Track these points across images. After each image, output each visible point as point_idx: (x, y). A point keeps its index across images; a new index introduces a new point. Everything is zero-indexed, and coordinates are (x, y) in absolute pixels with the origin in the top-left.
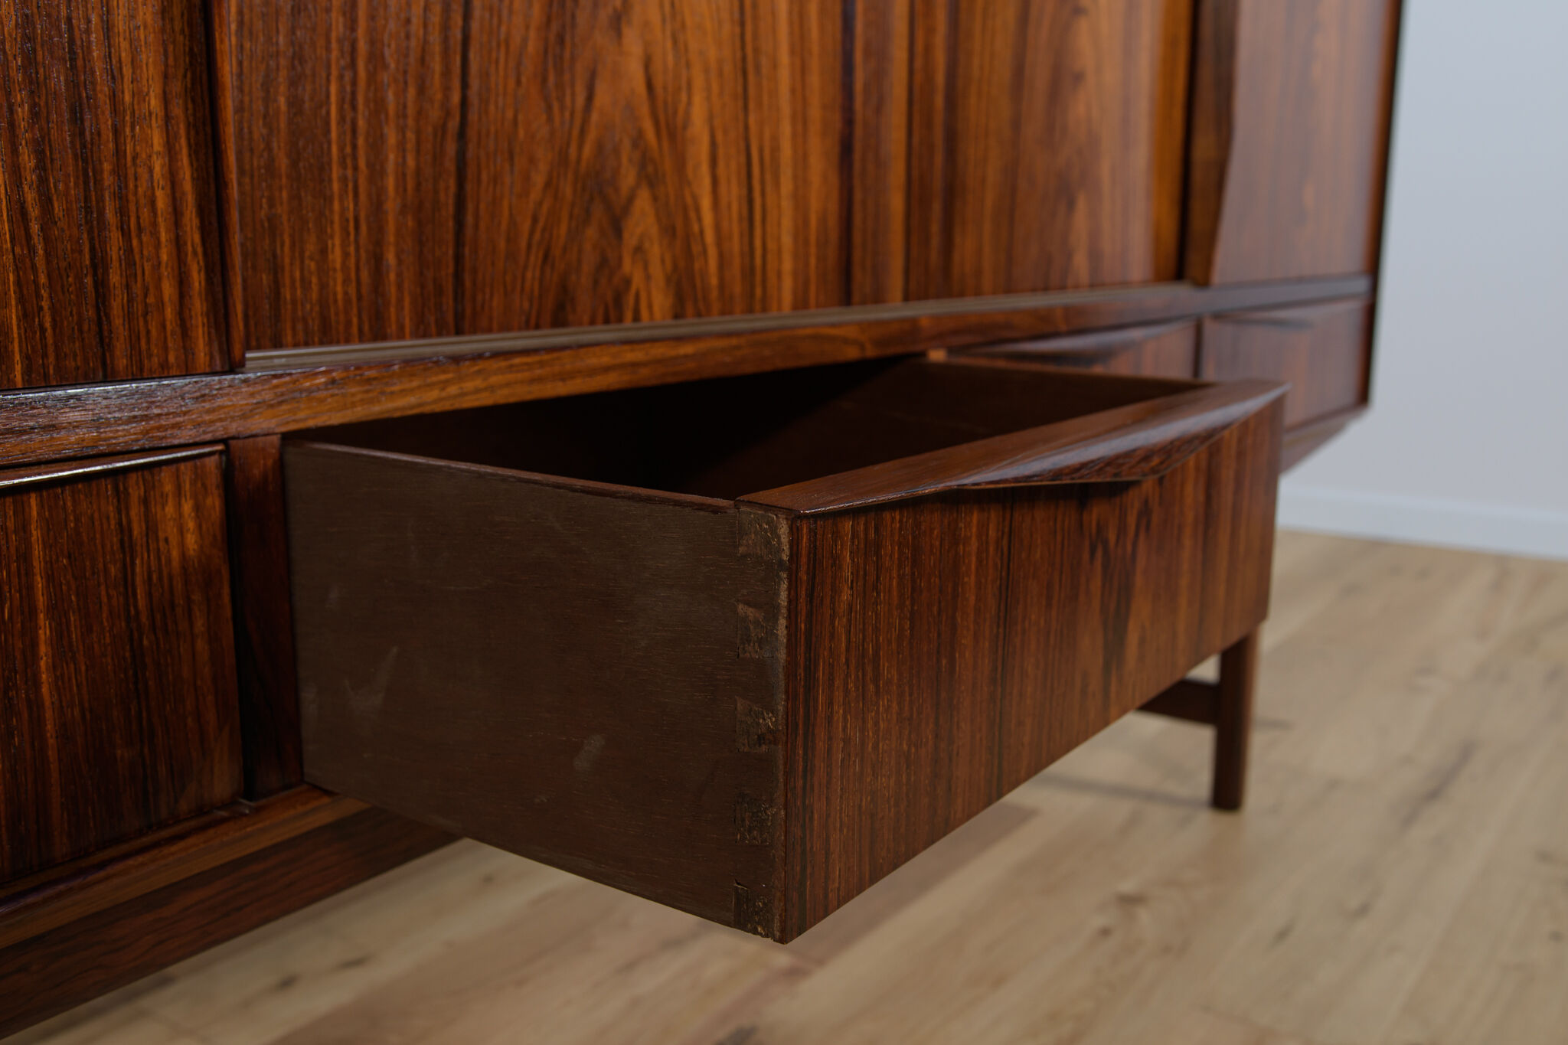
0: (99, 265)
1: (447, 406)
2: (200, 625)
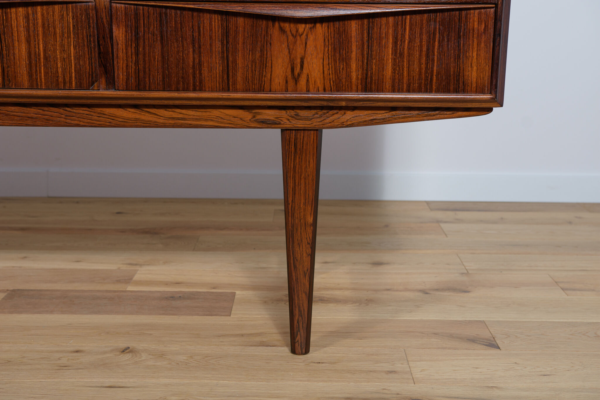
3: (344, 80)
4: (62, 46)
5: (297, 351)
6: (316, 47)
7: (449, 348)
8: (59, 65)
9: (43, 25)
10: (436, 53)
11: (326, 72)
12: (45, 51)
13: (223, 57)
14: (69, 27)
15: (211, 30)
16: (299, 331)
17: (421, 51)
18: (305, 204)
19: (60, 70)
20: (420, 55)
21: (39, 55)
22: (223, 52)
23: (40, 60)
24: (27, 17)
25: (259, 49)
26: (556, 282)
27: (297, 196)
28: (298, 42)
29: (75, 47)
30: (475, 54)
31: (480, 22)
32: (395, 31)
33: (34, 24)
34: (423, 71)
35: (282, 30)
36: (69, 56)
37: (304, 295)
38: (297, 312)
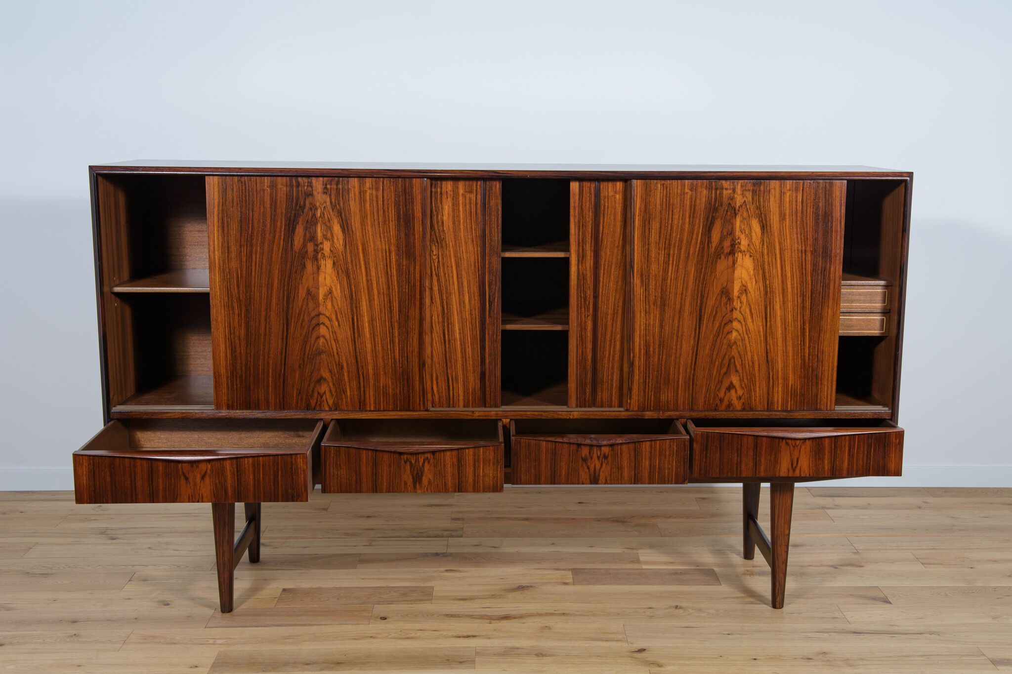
0: (409, 397)
1: (360, 418)
2: (302, 476)
3: (820, 470)
4: (669, 461)
5: (777, 607)
6: (805, 452)
7: (863, 604)
8: (666, 472)
9: (660, 450)
10: (872, 455)
11: (810, 466)
12: (659, 464)
13: (753, 458)
14: (673, 451)
15: (748, 444)
16: (779, 595)
17: (864, 454)
18: (784, 523)
19: (666, 474)
20: (863, 456)
21: (656, 466)
22: (754, 456)
23: (656, 469)
24: (651, 446)
25: (774, 454)
26: (917, 558)
27: (780, 519)
28: (796, 450)
29: (676, 462)
30: (893, 455)
31: (896, 439)
32: (850, 444)
33: (654, 450)
34: (865, 464)
35: (787, 444)
36: (672, 467)
37: (782, 574)
38: (777, 584)
